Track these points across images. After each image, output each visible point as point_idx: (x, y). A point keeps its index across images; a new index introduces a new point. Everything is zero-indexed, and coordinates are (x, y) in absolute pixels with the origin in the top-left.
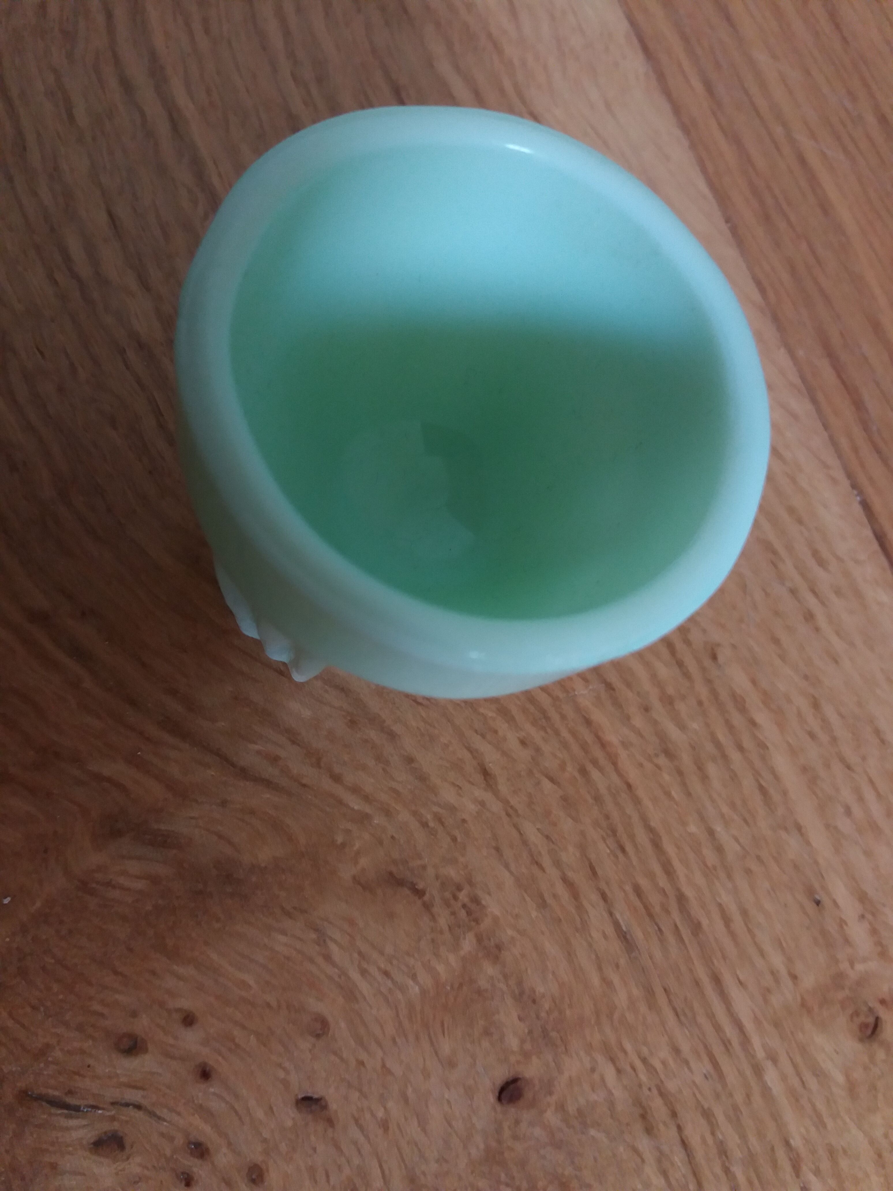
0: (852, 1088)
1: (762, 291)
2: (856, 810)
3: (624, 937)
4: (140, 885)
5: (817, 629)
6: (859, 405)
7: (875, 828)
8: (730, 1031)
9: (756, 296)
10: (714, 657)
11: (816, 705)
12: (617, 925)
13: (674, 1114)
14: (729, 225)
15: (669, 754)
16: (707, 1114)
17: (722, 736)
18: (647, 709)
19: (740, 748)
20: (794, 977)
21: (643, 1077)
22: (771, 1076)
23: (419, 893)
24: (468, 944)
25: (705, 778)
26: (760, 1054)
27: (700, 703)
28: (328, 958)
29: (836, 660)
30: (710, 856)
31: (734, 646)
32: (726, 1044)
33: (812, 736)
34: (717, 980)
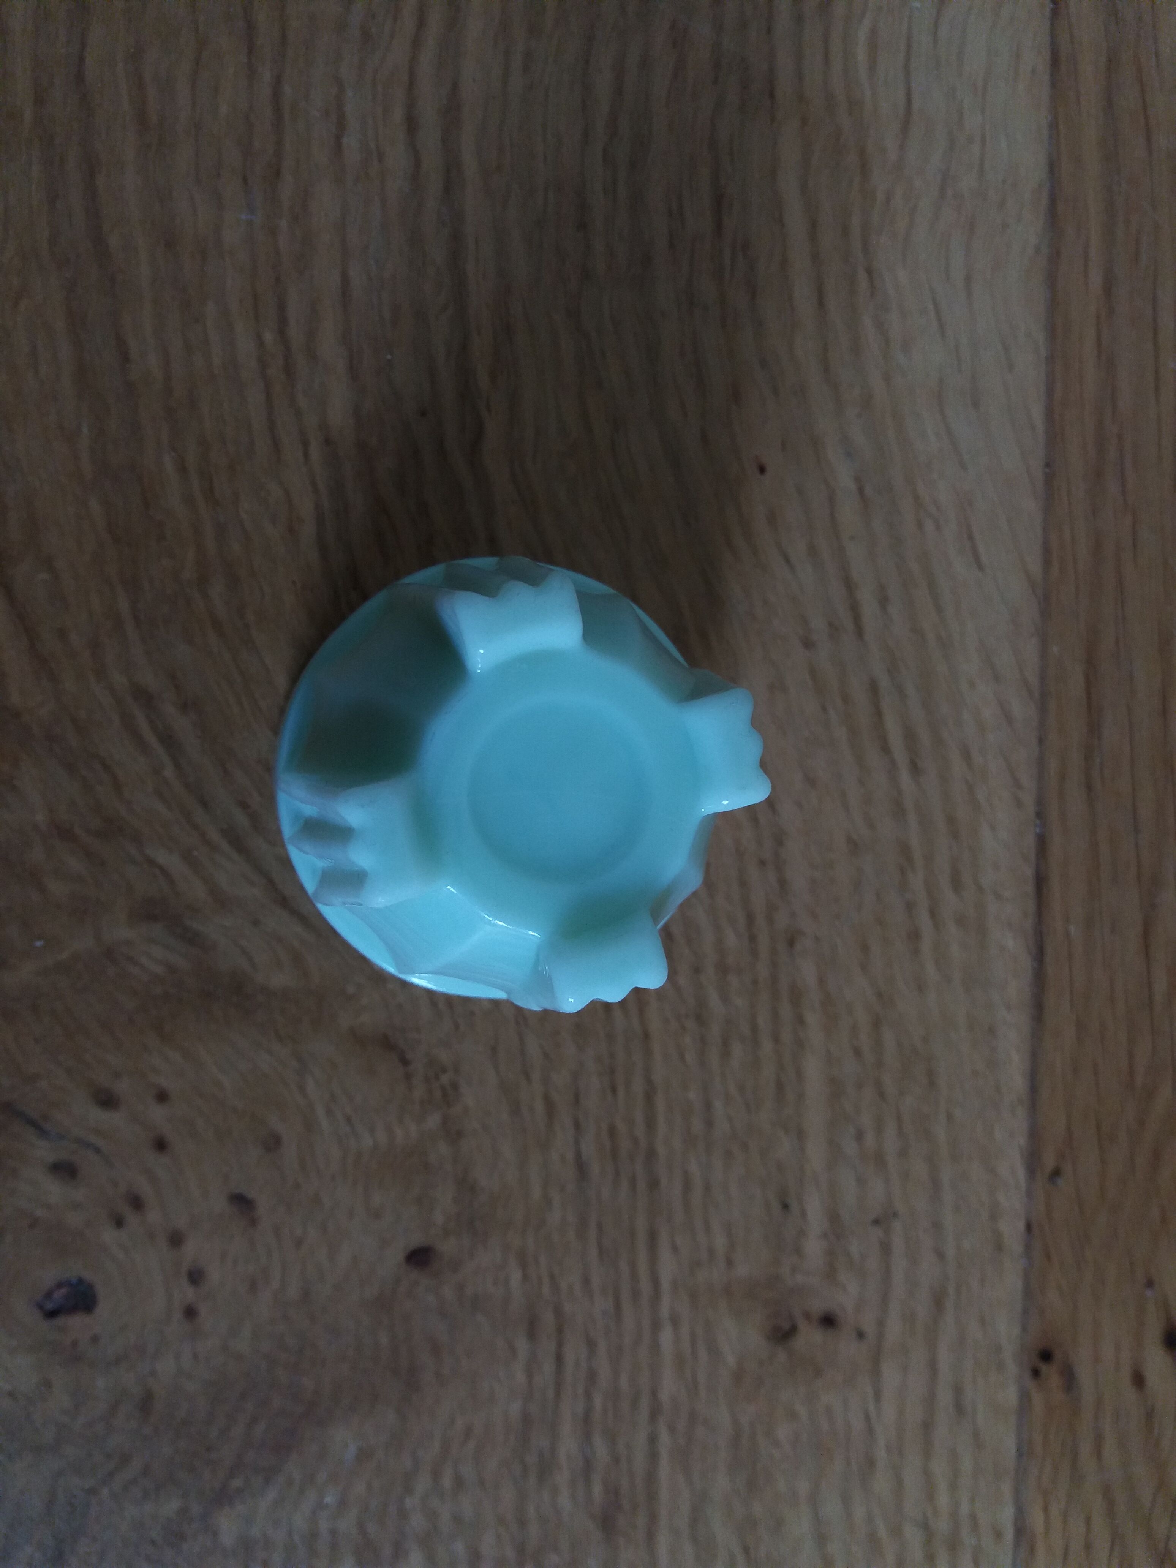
0: (738, 1376)
1: (1047, 563)
2: (870, 1140)
3: (581, 1167)
4: (159, 970)
5: (916, 951)
6: (1094, 728)
7: (880, 1160)
8: (645, 1285)
9: (1035, 567)
10: (791, 943)
11: (877, 1023)
12: (578, 1156)
13: (560, 1330)
14: (1047, 470)
15: (700, 1019)
16: (591, 1345)
17: (763, 1020)
18: (697, 970)
19: (776, 1039)
20: (730, 1262)
21: (546, 1290)
22: (666, 1336)
23: (405, 1062)
24: (433, 1121)
25: (726, 1054)
26: (665, 1311)
27: (755, 982)
28: (302, 1089)
29: (921, 988)
30: (697, 1125)
31: (817, 939)
32: (636, 1294)
33: (858, 1052)
34: (653, 1237)
